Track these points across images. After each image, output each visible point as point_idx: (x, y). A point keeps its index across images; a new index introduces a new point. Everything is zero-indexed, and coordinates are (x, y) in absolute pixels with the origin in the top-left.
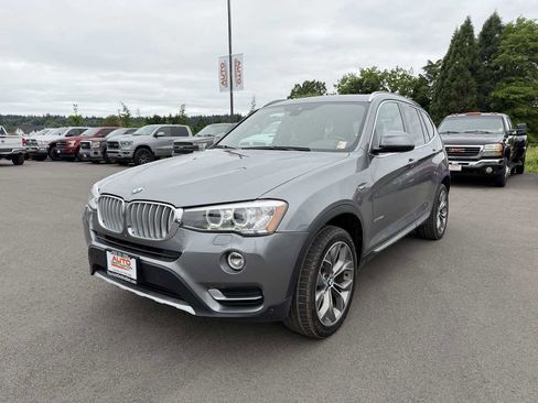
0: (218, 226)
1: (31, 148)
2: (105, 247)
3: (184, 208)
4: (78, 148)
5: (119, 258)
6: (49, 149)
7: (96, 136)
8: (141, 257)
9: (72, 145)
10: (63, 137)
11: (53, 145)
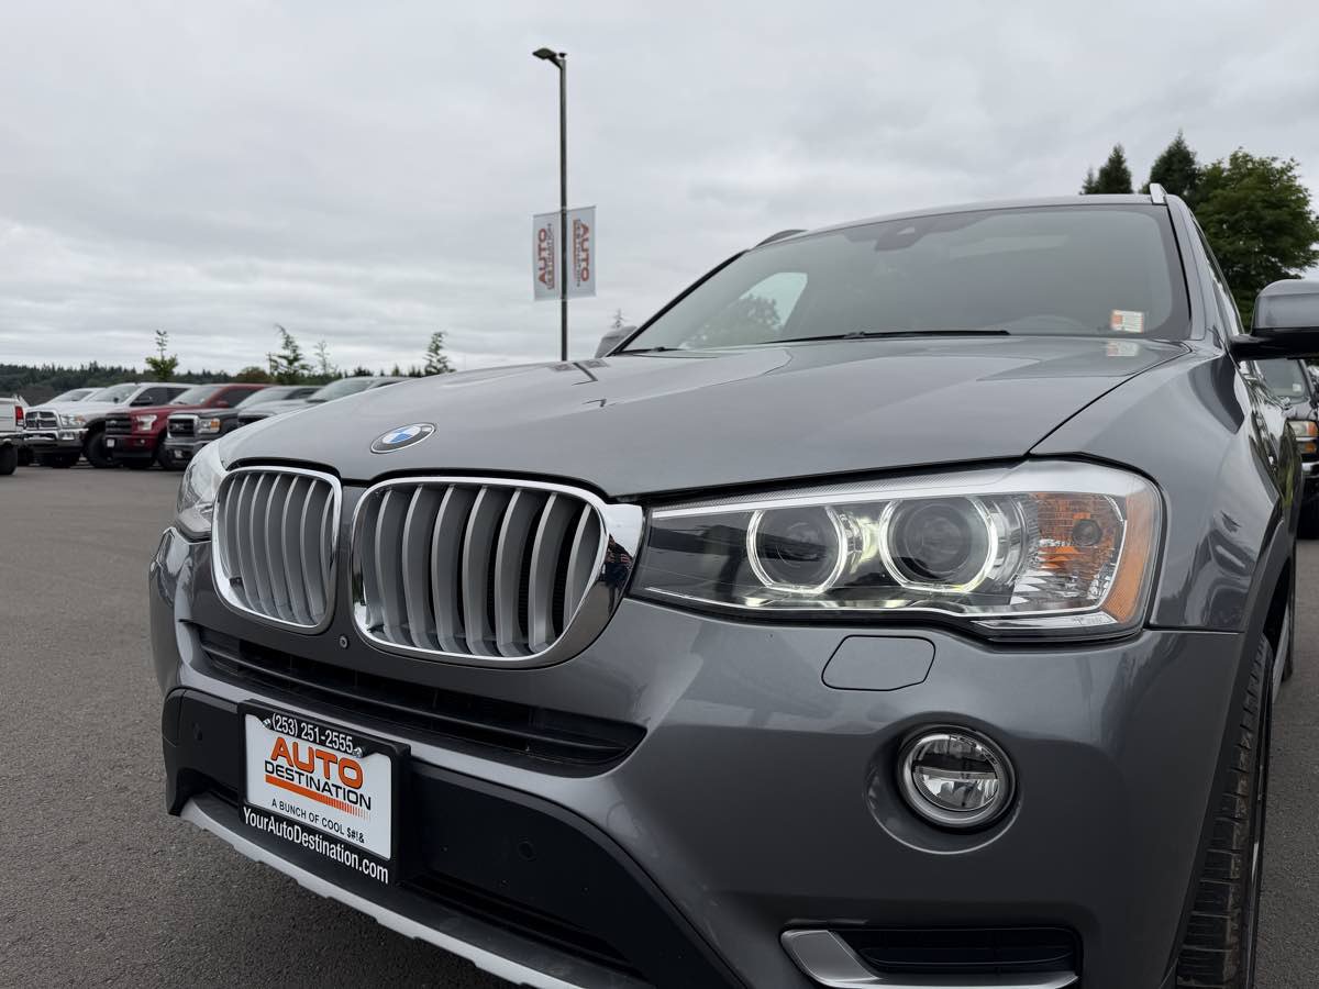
0: (813, 595)
1: (37, 434)
2: (239, 695)
3: (647, 501)
4: (163, 435)
5: (304, 747)
6: (85, 438)
7: (211, 404)
8: (421, 750)
9: (147, 428)
10: (123, 407)
11: (97, 426)
